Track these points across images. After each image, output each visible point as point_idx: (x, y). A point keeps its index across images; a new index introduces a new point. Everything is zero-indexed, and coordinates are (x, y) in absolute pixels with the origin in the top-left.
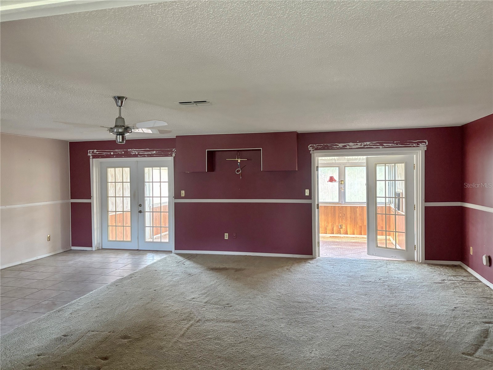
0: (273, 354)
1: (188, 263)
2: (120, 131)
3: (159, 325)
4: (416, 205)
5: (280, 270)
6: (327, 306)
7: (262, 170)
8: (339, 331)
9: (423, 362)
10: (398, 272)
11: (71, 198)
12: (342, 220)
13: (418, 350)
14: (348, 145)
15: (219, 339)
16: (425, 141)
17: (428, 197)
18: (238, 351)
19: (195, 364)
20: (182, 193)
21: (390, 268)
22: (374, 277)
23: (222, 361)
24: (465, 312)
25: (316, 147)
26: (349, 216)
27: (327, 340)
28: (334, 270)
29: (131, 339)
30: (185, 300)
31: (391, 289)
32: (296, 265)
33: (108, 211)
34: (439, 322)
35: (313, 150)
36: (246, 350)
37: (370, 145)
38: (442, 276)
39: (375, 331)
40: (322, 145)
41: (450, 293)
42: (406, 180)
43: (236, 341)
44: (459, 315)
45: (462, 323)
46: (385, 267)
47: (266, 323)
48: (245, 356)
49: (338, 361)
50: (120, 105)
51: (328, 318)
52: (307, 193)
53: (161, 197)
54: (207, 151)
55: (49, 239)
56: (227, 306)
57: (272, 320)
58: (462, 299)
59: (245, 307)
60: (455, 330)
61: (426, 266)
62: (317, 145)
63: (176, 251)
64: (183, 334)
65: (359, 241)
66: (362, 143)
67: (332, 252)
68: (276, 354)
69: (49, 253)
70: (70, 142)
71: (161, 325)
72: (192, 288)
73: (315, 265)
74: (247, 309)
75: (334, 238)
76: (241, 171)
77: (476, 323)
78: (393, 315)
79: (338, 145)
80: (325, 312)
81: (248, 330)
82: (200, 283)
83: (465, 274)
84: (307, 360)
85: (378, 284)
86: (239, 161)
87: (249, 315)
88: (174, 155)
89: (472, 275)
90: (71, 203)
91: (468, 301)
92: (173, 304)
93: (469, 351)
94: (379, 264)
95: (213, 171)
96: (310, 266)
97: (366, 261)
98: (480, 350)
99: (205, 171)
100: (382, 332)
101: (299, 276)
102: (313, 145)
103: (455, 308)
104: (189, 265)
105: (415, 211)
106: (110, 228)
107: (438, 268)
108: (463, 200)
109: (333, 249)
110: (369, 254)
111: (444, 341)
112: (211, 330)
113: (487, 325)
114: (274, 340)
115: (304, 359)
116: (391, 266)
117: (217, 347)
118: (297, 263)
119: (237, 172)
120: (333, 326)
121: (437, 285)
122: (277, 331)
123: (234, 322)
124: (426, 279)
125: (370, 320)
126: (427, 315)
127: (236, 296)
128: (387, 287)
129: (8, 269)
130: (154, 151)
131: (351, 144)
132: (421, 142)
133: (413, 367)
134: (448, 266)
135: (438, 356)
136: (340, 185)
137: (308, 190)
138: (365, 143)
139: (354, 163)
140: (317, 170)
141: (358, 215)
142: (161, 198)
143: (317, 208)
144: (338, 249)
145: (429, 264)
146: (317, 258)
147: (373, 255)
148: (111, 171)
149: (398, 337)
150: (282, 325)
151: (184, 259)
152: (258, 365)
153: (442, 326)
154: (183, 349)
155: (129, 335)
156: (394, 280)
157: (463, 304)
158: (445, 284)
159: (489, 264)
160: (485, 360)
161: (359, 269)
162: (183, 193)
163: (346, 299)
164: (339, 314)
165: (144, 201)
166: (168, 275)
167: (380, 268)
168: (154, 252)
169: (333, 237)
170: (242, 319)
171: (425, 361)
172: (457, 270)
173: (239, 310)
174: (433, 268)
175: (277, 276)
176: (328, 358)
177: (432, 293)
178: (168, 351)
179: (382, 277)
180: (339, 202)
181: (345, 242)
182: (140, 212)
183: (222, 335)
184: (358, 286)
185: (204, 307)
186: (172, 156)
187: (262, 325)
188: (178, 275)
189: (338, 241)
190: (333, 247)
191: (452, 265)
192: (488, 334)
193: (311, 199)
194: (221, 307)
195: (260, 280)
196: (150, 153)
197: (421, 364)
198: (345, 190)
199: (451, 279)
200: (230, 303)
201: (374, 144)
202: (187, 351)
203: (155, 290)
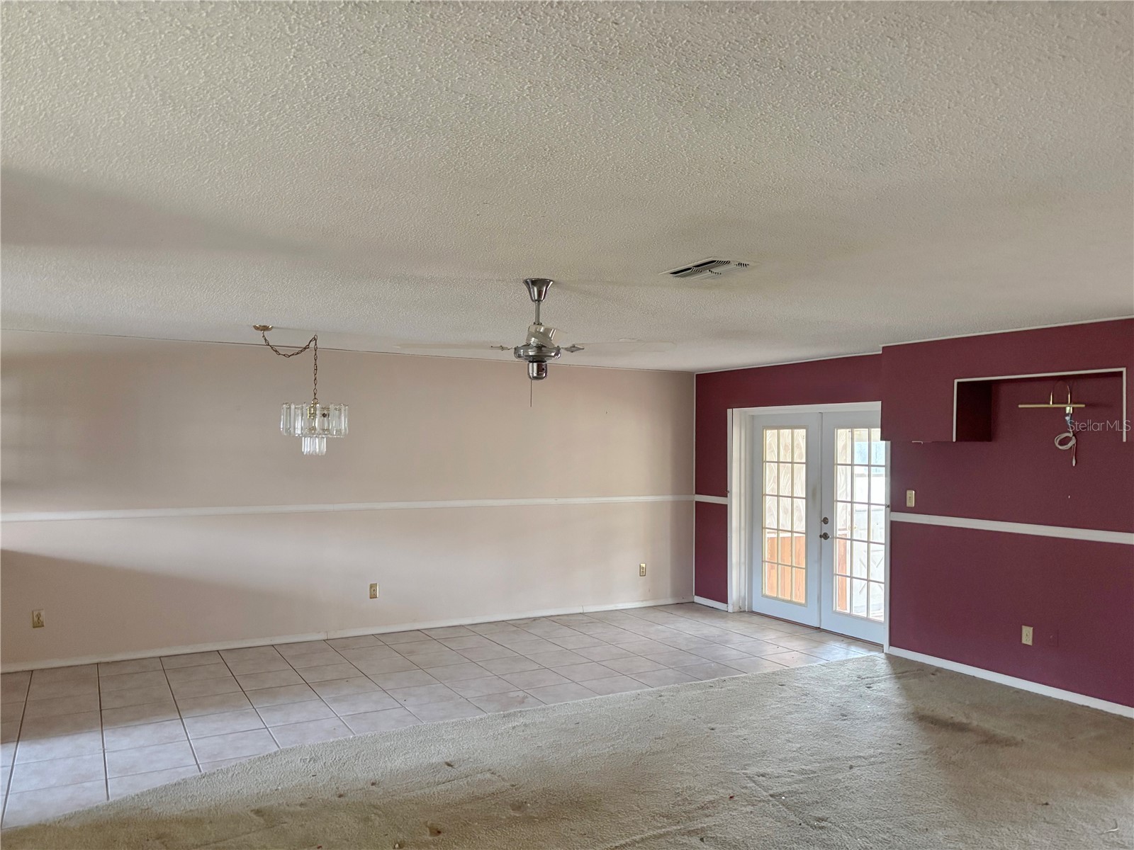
1: (883, 685)
7: (1124, 440)
11: (697, 493)
20: (908, 495)
30: (741, 771)
33: (763, 528)
53: (869, 504)
54: (958, 383)
55: (642, 573)
63: (892, 648)
69: (642, 601)
70: (697, 375)
76: (1073, 442)
86: (1069, 409)
90: (696, 502)
95: (990, 440)
99: (950, 440)
104: (878, 691)
106: (766, 566)
119: (1063, 442)
129: (552, 619)
142: (871, 506)
148: (770, 436)
151: (889, 673)
162: (911, 498)
165: (832, 510)
182: (825, 536)
203: (711, 729)
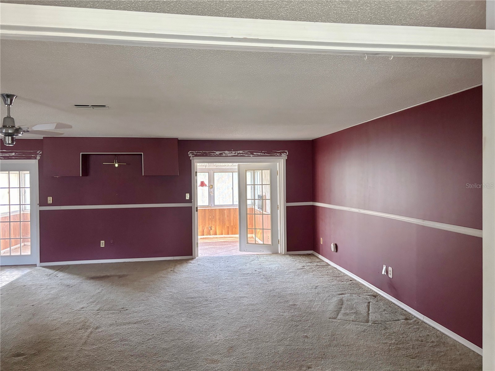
0: (183, 344)
1: (61, 275)
2: (10, 132)
3: (54, 338)
4: (279, 205)
5: (164, 272)
6: (218, 298)
7: (143, 175)
8: (234, 317)
9: (304, 329)
10: (268, 263)
12: (211, 221)
13: (298, 321)
14: (224, 153)
15: (126, 340)
16: (286, 151)
17: (289, 199)
18: (149, 347)
19: (109, 366)
21: (261, 260)
22: (250, 269)
23: (136, 358)
24: (324, 289)
25: (195, 154)
26: (217, 217)
27: (226, 325)
28: (214, 267)
29: (26, 356)
30: (73, 310)
31: (267, 278)
32: (178, 266)
34: (308, 298)
35: (193, 156)
36: (156, 345)
37: (242, 154)
38: (302, 263)
39: (263, 312)
40: (201, 152)
41: (310, 276)
42: (271, 184)
43: (143, 339)
44: (321, 292)
45: (324, 297)
46: (257, 260)
47: (167, 320)
48: (157, 350)
49: (240, 340)
50: (9, 104)
51: (222, 308)
52: (188, 196)
53: (9, 205)
54: (82, 154)
56: (122, 310)
57: (172, 316)
58: (320, 279)
59: (141, 308)
60: (320, 302)
61: (288, 256)
62: (196, 152)
63: (42, 264)
64: (85, 342)
65: (228, 240)
66: (236, 152)
67: (206, 252)
68: (186, 343)
71: (56, 337)
72: (77, 299)
73: (196, 264)
74: (144, 310)
75: (205, 239)
77: (334, 296)
78: (273, 298)
79: (215, 153)
80: (218, 303)
81: (152, 328)
82: (84, 292)
83: (318, 260)
84: (214, 343)
85: (255, 275)
86: (117, 165)
87: (148, 315)
88: (38, 158)
89: (323, 261)
91: (325, 280)
92: (61, 316)
93: (333, 316)
94: (251, 258)
95: (87, 176)
96: (192, 265)
97: (240, 256)
98: (340, 314)
99: (79, 176)
100: (269, 312)
101: (185, 276)
102: (192, 152)
103: (317, 286)
104: (63, 277)
105: (279, 211)
107: (297, 257)
108: (314, 199)
109: (206, 249)
110: (240, 250)
111: (315, 311)
112: (114, 333)
113: (341, 296)
114: (179, 333)
115: (211, 343)
116: (261, 259)
117: (126, 347)
118: (179, 264)
120: (229, 314)
121: (300, 271)
122: (180, 324)
123: (135, 323)
124: (291, 267)
125: (257, 304)
126: (298, 294)
127: (128, 300)
128: (263, 276)
130: (12, 152)
131: (226, 152)
132: (283, 152)
133: (298, 333)
134: (304, 255)
135: (313, 323)
136: (210, 189)
137: (189, 194)
138: (239, 152)
139: (222, 169)
140: (196, 175)
141: (226, 216)
142: (11, 206)
143: (196, 211)
144: (211, 248)
145: (290, 255)
146: (196, 258)
147: (244, 251)
149: (282, 314)
150: (183, 319)
151: (55, 271)
152: (172, 355)
153: (311, 301)
154: (90, 356)
155: (22, 352)
156: (267, 270)
157: (321, 283)
158: (306, 269)
159: (336, 250)
160: (345, 320)
161: (236, 264)
162: (50, 200)
163: (233, 290)
164: (230, 303)
166: (42, 289)
167: (253, 261)
168: (12, 267)
169: (203, 238)
170: (142, 319)
171: (305, 328)
172: (312, 257)
173: (136, 312)
174: (294, 257)
175: (163, 278)
176: (232, 338)
177: (298, 277)
178: (75, 359)
179: (256, 269)
180: (209, 205)
181: (215, 242)
183: (127, 336)
184: (239, 278)
185: (98, 314)
186: (36, 159)
187: (164, 322)
188: (55, 288)
189: (209, 241)
190: (206, 247)
191: (307, 254)
192: (343, 302)
193: (191, 203)
194: (117, 311)
195: (148, 283)
196: (7, 155)
197: (303, 331)
198: (214, 193)
199: (309, 265)
200: (125, 307)
201: (245, 153)
202: (96, 357)
203: (33, 306)
